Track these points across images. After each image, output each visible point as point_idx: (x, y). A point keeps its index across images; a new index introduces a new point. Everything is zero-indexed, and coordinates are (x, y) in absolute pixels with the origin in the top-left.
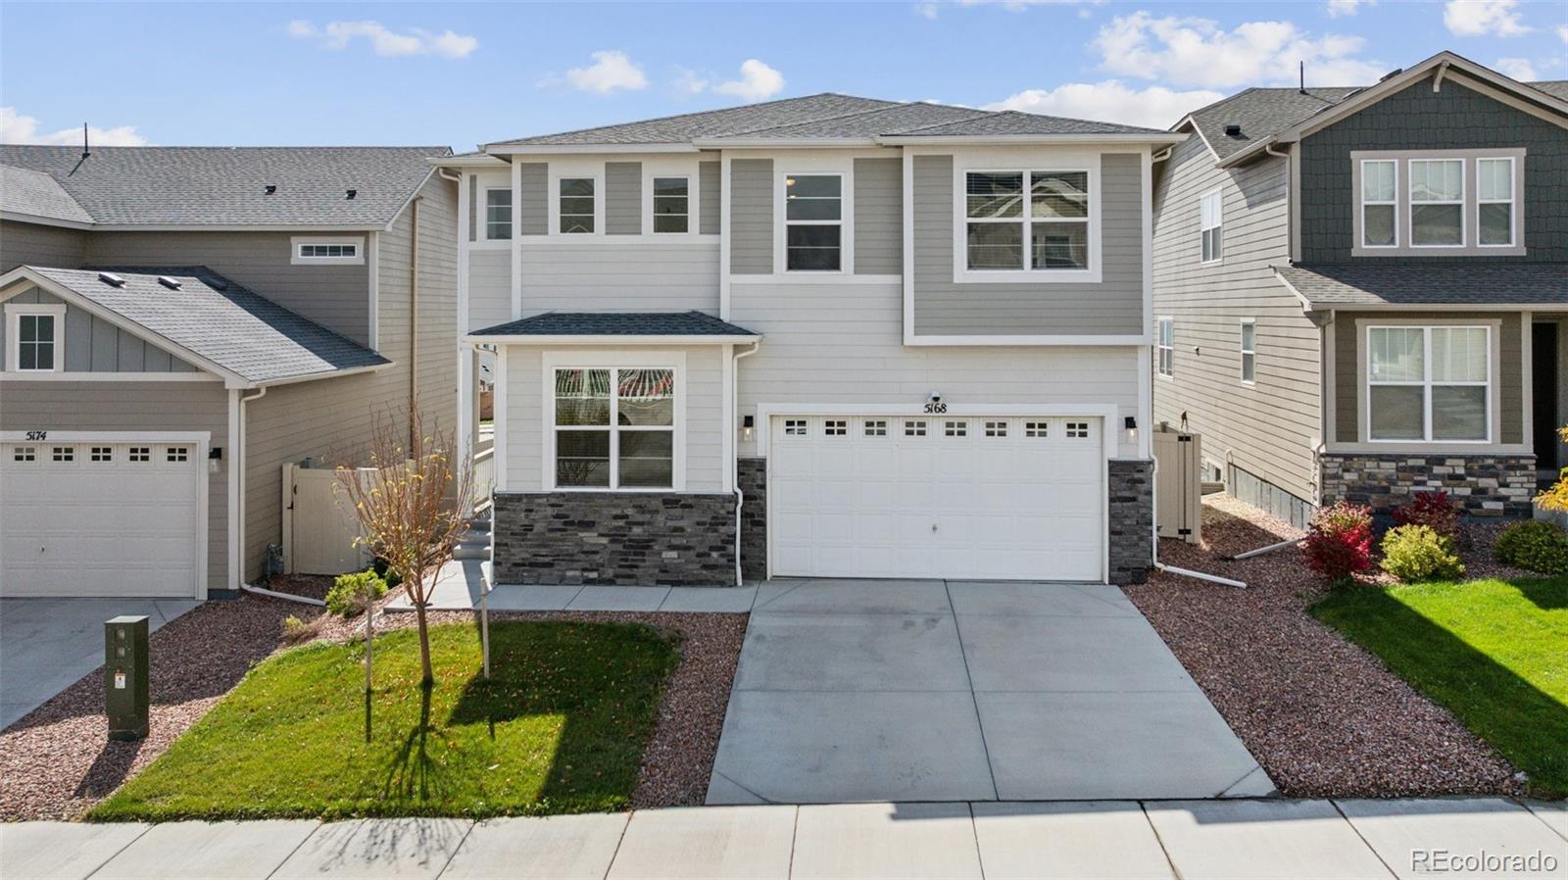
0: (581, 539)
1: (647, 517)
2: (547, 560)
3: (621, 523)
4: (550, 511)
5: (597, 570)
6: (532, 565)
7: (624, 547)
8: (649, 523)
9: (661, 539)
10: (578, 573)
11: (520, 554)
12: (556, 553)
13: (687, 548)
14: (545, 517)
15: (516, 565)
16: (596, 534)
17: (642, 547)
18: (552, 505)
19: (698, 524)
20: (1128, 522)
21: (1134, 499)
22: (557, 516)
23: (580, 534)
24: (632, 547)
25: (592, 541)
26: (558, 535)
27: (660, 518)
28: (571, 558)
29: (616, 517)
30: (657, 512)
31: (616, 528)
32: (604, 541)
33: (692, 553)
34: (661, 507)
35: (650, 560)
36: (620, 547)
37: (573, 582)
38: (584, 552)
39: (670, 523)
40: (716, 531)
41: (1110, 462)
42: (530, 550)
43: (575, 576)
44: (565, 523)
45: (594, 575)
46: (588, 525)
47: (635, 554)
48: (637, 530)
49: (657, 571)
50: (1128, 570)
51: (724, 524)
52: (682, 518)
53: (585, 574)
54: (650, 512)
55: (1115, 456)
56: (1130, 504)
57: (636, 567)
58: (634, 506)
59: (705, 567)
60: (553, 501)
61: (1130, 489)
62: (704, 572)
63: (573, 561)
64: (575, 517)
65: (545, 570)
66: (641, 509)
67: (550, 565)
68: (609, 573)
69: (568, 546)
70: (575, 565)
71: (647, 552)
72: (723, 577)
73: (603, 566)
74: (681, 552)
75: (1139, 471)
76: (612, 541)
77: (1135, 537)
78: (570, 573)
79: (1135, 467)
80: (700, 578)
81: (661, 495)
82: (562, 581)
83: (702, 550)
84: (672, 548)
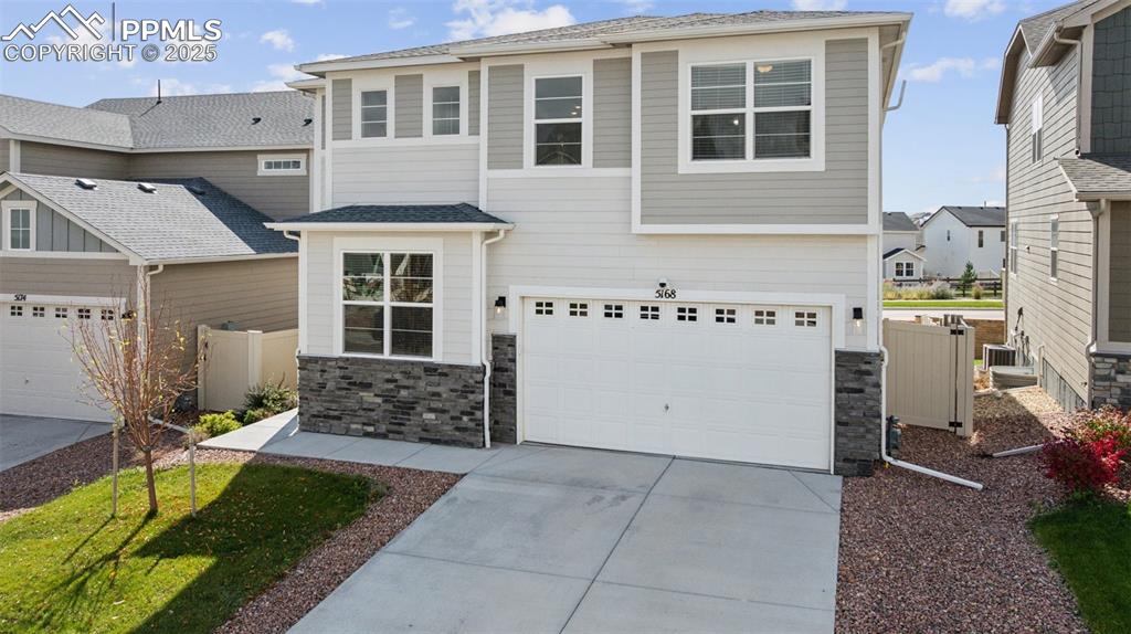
0: (362, 397)
1: (411, 382)
2: (336, 413)
3: (391, 386)
4: (338, 372)
5: (373, 425)
6: (325, 417)
7: (394, 406)
8: (413, 388)
9: (422, 402)
10: (359, 427)
11: (317, 407)
12: (342, 408)
13: (443, 411)
14: (334, 378)
15: (314, 416)
16: (372, 394)
17: (408, 407)
18: (341, 368)
19: (452, 390)
20: (854, 414)
21: (861, 391)
22: (343, 378)
23: (361, 394)
24: (399, 407)
25: (371, 400)
26: (344, 392)
27: (422, 384)
28: (353, 413)
29: (388, 381)
30: (420, 378)
31: (387, 390)
32: (379, 400)
33: (447, 416)
34: (422, 374)
35: (414, 419)
36: (390, 407)
37: (355, 434)
38: (364, 409)
39: (429, 389)
40: (466, 398)
41: (836, 352)
42: (325, 404)
43: (357, 429)
44: (349, 384)
45: (371, 429)
46: (367, 386)
47: (403, 413)
48: (404, 393)
49: (419, 429)
50: (854, 461)
51: (473, 392)
52: (439, 385)
53: (365, 428)
54: (414, 378)
55: (842, 347)
56: (857, 395)
57: (404, 425)
58: (402, 372)
59: (458, 429)
60: (341, 364)
61: (857, 380)
62: (457, 433)
63: (356, 416)
64: (357, 378)
65: (335, 422)
66: (407, 374)
67: (339, 418)
68: (383, 428)
69: (351, 403)
70: (357, 419)
71: (411, 412)
72: (473, 439)
73: (378, 421)
74: (440, 415)
75: (866, 363)
76: (385, 401)
77: (862, 430)
78: (353, 426)
79: (863, 359)
80: (454, 438)
81: (422, 363)
82: (347, 433)
83: (454, 414)
84: (431, 410)
